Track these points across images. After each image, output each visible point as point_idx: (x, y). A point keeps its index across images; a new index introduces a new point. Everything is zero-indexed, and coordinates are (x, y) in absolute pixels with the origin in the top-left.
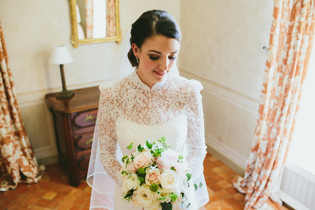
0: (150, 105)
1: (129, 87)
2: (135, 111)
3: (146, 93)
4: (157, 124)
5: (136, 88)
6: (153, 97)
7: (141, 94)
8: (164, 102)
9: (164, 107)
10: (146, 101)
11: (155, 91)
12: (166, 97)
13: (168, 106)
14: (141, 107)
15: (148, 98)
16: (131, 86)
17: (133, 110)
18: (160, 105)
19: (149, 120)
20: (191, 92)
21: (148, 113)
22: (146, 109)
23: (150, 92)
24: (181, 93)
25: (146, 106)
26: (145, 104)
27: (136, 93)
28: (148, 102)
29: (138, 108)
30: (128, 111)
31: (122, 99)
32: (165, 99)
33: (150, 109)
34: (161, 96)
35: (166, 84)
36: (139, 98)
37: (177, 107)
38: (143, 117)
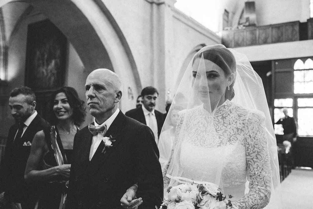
3: (207, 118)
7: (203, 119)
8: (222, 127)
9: (221, 132)
14: (201, 131)
16: (199, 113)
17: (195, 132)
18: (217, 130)
19: (205, 142)
20: (249, 119)
21: (205, 135)
22: (204, 132)
24: (239, 120)
26: (204, 128)
29: (198, 131)
30: (191, 134)
31: (190, 124)
33: (208, 132)
34: (220, 121)
35: (227, 112)
36: (201, 123)
37: (234, 132)
38: (200, 139)
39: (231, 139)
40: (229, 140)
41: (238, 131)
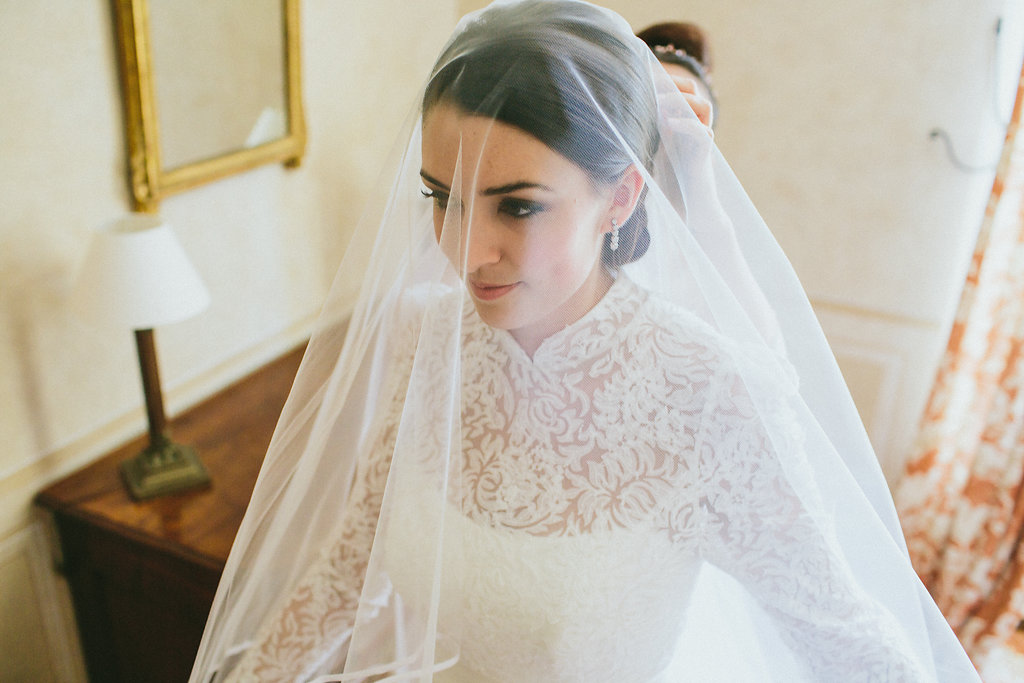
0: (519, 427)
3: (514, 374)
4: (516, 516)
6: (538, 397)
7: (499, 371)
8: (585, 429)
9: (574, 455)
10: (509, 409)
12: (598, 413)
13: (598, 454)
14: (485, 426)
15: (518, 396)
18: (561, 439)
19: (494, 491)
21: (502, 457)
22: (500, 440)
23: (530, 373)
24: (670, 408)
25: (501, 426)
26: (500, 416)
28: (515, 413)
29: (474, 424)
32: (588, 420)
33: (514, 443)
34: (573, 399)
35: (609, 352)
36: (489, 387)
37: (642, 467)
38: (478, 470)
39: (624, 496)
40: (609, 499)
41: (659, 464)
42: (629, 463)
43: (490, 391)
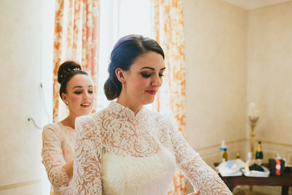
0: (137, 132)
1: (110, 118)
2: (124, 139)
3: (131, 121)
4: (148, 151)
5: (119, 117)
6: (139, 124)
7: (126, 122)
10: (133, 128)
11: (138, 118)
14: (129, 134)
15: (134, 125)
16: (113, 117)
17: (122, 139)
18: (147, 131)
19: (141, 148)
21: (137, 140)
22: (135, 136)
23: (135, 119)
25: (134, 133)
26: (132, 131)
27: (120, 122)
28: (135, 129)
29: (126, 136)
30: (116, 142)
31: (107, 132)
33: (138, 136)
36: (125, 126)
37: (161, 134)
38: (133, 145)
41: (163, 132)
42: (159, 134)
43: (126, 126)
